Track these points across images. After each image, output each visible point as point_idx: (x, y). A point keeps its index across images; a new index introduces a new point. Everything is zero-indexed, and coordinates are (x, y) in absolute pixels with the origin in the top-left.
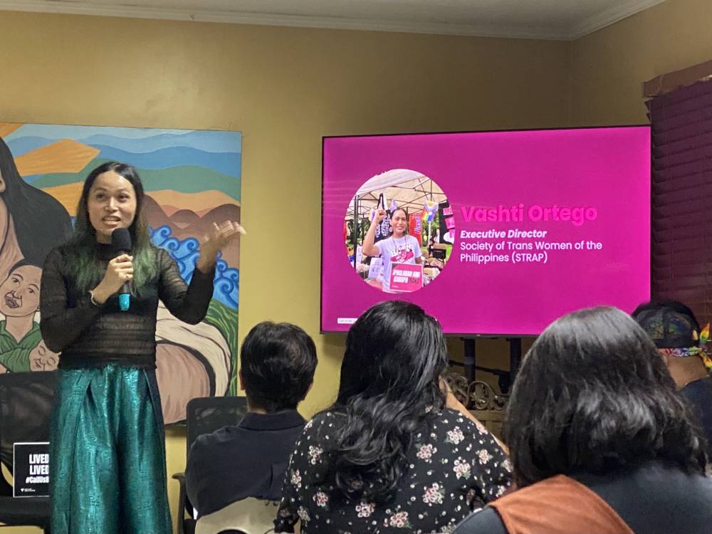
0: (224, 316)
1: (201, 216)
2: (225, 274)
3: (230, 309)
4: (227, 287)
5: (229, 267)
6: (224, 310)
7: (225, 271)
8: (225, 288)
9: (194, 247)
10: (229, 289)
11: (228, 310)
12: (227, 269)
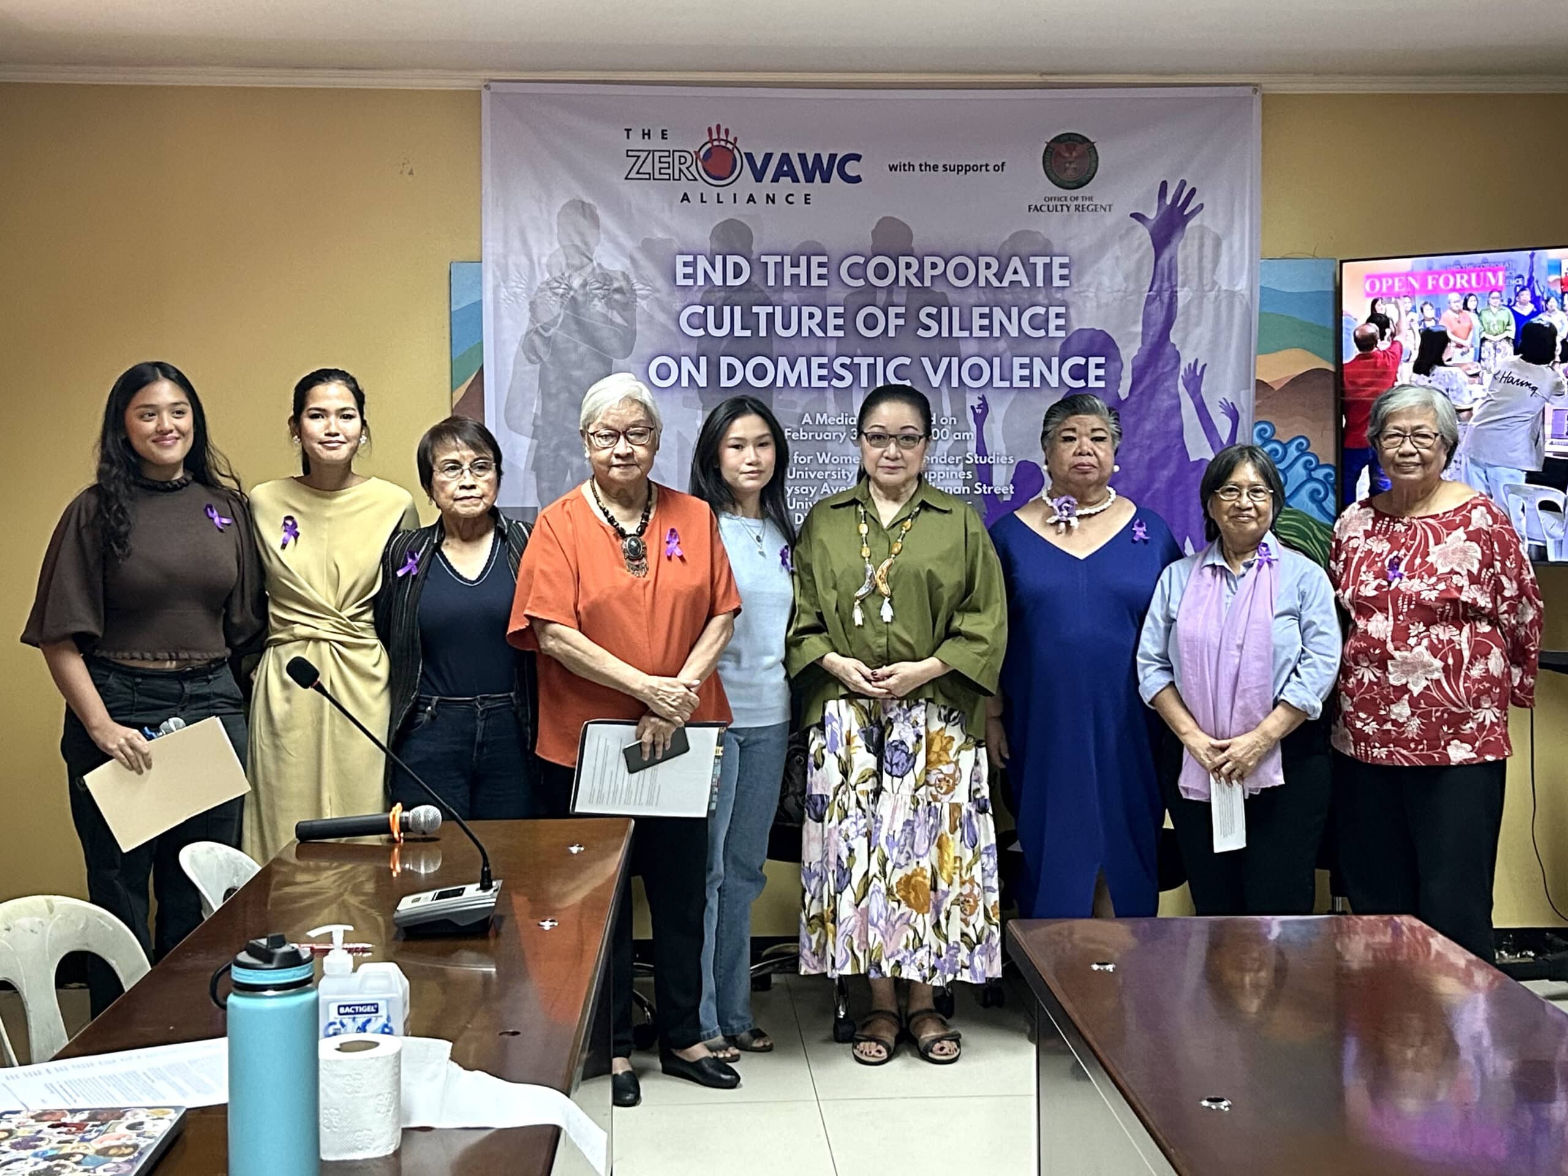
0: (1314, 535)
1: (1276, 388)
2: (1315, 474)
3: (1323, 525)
4: (1319, 492)
5: (1321, 463)
6: (1315, 527)
7: (1314, 469)
8: (1315, 495)
9: (1267, 435)
10: (1321, 496)
11: (1319, 525)
12: (1318, 466)
